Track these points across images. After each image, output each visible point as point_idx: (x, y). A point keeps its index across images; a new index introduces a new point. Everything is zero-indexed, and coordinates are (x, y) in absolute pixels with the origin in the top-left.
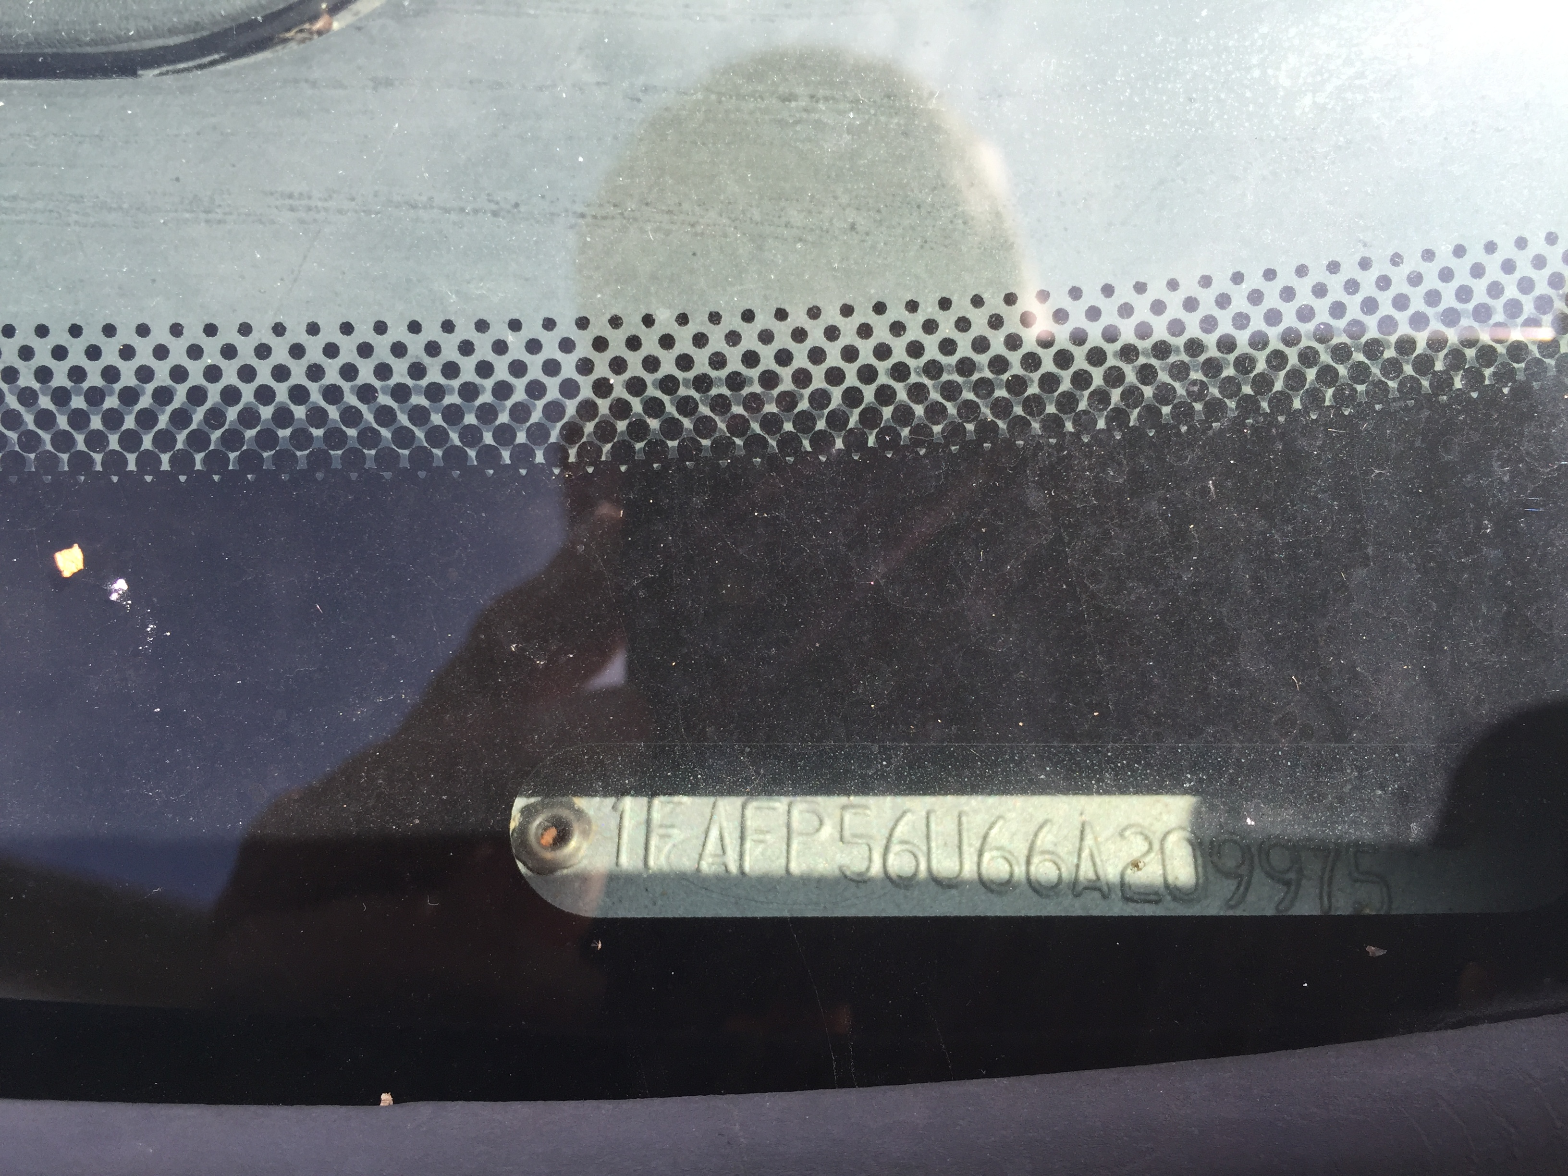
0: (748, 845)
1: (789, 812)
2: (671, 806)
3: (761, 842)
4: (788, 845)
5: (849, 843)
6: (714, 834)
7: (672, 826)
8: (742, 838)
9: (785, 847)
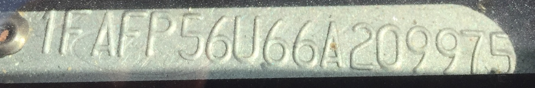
0: (124, 38)
1: (151, 19)
2: (79, 16)
3: (132, 36)
4: (148, 39)
5: (186, 36)
6: (103, 33)
7: (78, 28)
8: (121, 35)
9: (146, 40)
